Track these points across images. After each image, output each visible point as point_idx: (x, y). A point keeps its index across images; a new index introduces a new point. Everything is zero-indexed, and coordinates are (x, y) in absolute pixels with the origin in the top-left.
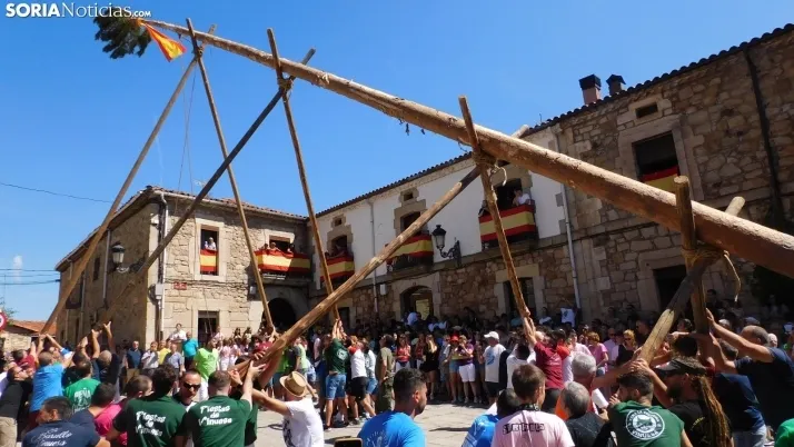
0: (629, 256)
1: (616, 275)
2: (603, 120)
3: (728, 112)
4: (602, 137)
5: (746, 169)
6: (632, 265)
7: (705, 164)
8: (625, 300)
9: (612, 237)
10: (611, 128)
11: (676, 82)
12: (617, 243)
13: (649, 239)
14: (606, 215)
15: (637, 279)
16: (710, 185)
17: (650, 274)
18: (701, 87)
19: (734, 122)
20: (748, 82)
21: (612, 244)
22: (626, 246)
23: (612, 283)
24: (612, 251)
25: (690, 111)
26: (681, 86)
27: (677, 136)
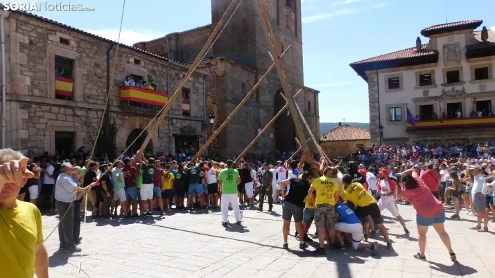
0: (41, 121)
1: (32, 130)
2: (39, 30)
3: (97, 65)
4: (37, 40)
5: (100, 94)
6: (43, 126)
7: (86, 84)
8: (36, 147)
9: (33, 106)
10: (44, 38)
11: (83, 37)
12: (35, 111)
13: (56, 113)
14: (32, 91)
15: (45, 135)
16: (86, 96)
17: (53, 134)
18: (90, 47)
19: (99, 71)
20: (106, 57)
21: (33, 110)
22: (41, 114)
23: (29, 136)
24: (32, 115)
25: (84, 55)
26: (82, 40)
27: (77, 64)
